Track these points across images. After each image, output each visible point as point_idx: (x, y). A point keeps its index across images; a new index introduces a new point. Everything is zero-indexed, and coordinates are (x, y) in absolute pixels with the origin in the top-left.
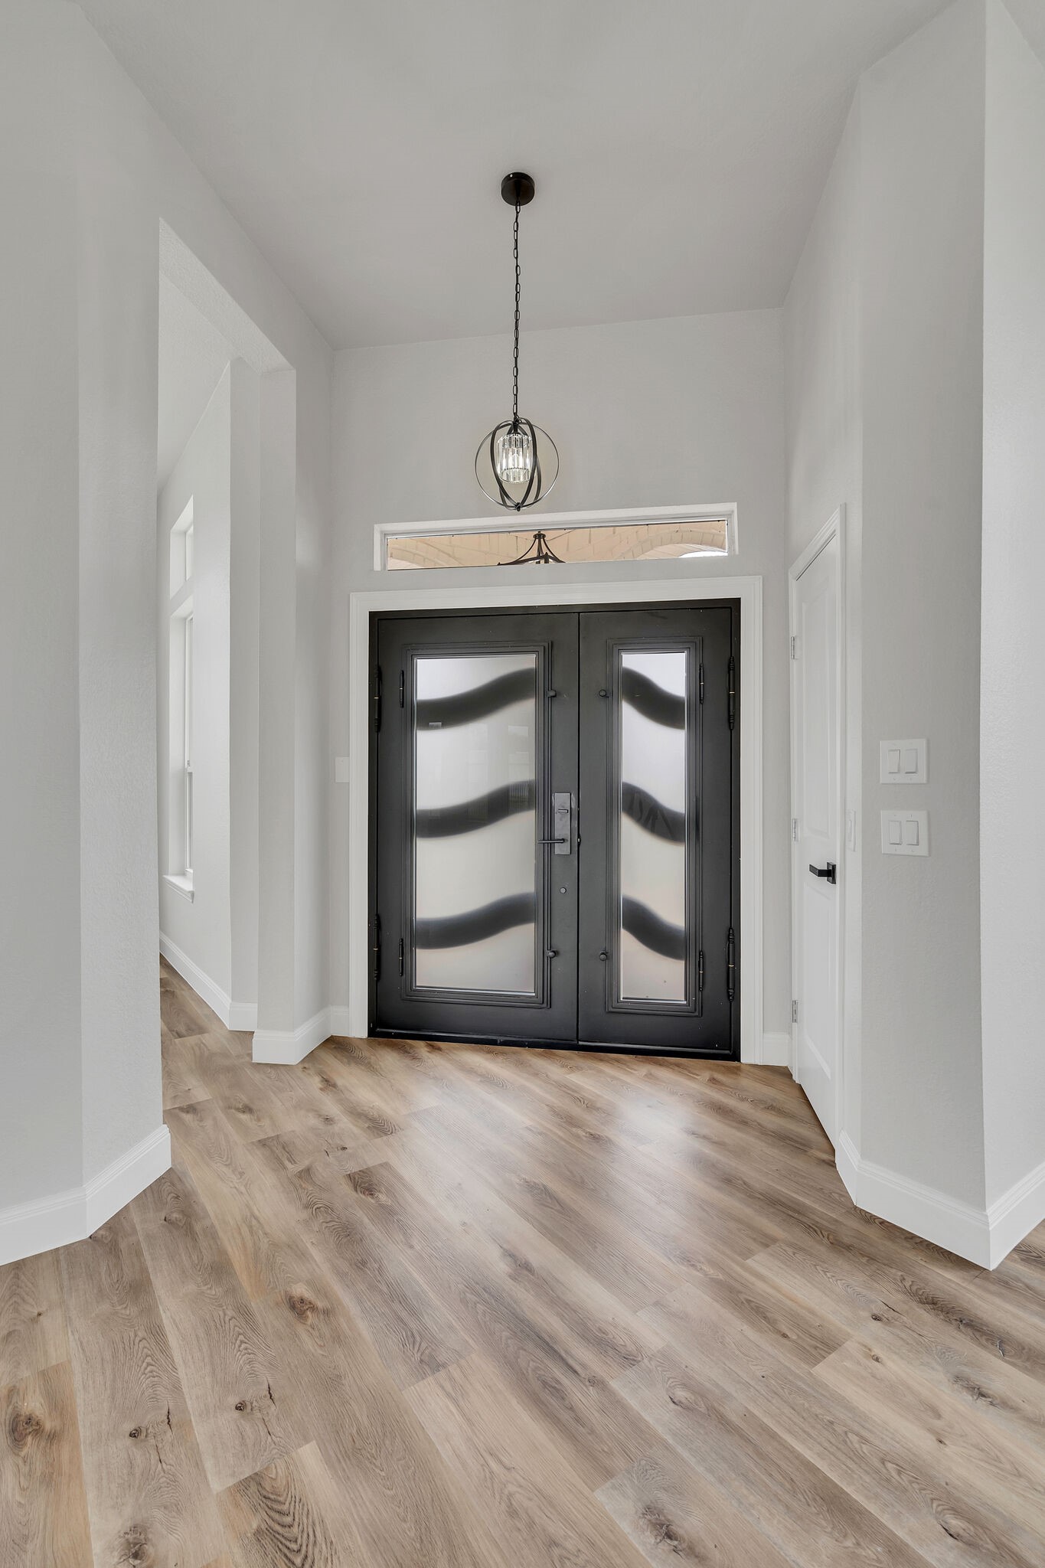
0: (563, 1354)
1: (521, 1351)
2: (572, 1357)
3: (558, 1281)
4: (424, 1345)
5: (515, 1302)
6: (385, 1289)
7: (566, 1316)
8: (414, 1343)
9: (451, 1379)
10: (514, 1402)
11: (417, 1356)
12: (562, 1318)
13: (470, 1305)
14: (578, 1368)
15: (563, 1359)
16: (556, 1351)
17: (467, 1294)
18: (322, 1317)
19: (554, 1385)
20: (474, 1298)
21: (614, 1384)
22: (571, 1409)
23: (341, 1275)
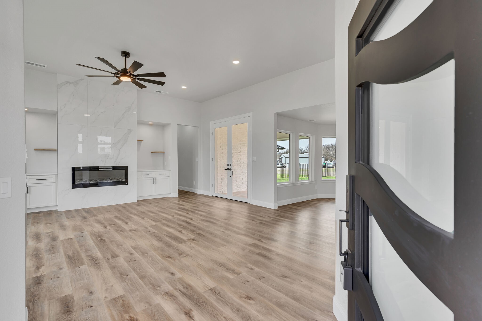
0: (181, 293)
1: (191, 293)
2: (180, 293)
3: (177, 310)
4: (215, 293)
5: (191, 303)
6: (228, 304)
7: (178, 301)
8: (217, 293)
9: (208, 288)
10: (194, 285)
11: (215, 291)
12: (180, 301)
13: (204, 302)
14: (179, 291)
15: (182, 293)
16: (183, 294)
17: (205, 304)
18: (242, 296)
19: (185, 288)
20: (203, 304)
21: (172, 289)
22: (183, 285)
23: (242, 306)
